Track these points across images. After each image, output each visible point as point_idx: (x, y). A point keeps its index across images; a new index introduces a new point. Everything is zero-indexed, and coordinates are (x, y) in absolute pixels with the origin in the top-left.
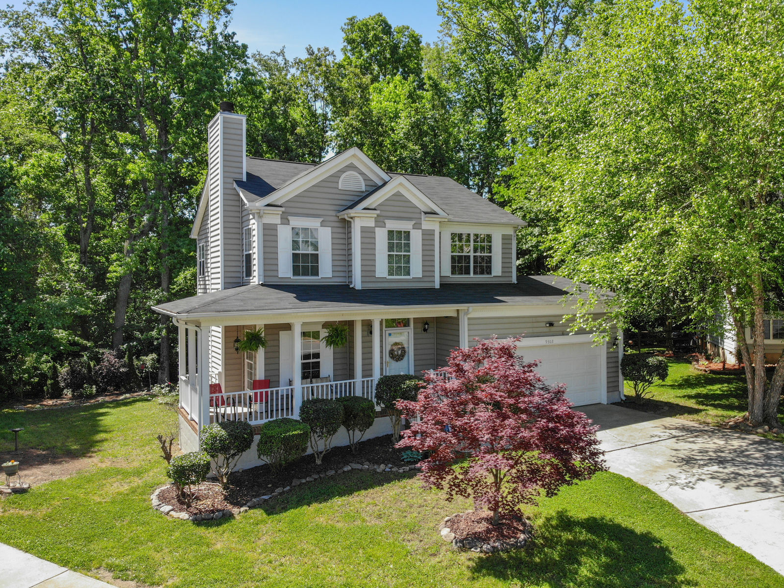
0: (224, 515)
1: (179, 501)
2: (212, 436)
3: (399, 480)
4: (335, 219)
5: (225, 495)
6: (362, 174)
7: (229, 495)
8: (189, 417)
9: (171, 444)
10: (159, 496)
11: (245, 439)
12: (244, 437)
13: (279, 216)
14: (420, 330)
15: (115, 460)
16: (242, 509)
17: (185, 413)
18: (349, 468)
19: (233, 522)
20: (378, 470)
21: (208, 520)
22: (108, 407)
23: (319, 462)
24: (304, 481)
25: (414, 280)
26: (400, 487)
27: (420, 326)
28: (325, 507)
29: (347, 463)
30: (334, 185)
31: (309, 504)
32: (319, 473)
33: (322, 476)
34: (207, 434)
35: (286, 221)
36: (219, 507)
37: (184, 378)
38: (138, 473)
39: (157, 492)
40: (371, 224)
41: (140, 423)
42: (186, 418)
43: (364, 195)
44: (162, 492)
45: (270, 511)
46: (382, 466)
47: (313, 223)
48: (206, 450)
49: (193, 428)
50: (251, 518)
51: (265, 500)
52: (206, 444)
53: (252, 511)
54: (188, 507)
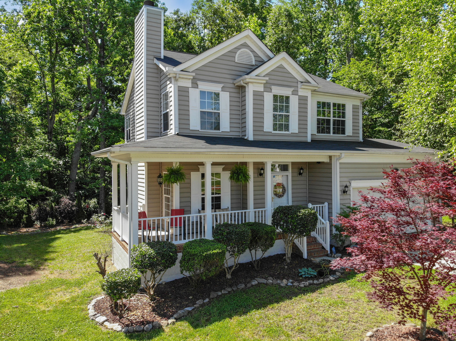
0: (153, 327)
1: (112, 311)
2: (142, 254)
3: (304, 294)
4: (232, 86)
5: (153, 307)
6: (253, 51)
7: (156, 306)
8: (120, 239)
9: (105, 260)
10: (95, 306)
11: (171, 257)
12: (170, 255)
13: (190, 81)
14: (296, 174)
15: (62, 272)
16: (170, 321)
17: (117, 236)
18: (256, 282)
19: (164, 335)
20: (282, 285)
21: (140, 331)
22: (62, 233)
23: (229, 276)
24: (220, 293)
25: (292, 135)
26: (308, 301)
27: (296, 170)
28: (247, 320)
29: (253, 278)
30: (232, 59)
31: (230, 317)
32: (231, 286)
33: (234, 289)
34: (137, 253)
35: (196, 85)
36: (149, 318)
37: (116, 208)
38: (79, 284)
39: (93, 302)
40: (261, 88)
41: (83, 244)
42: (118, 240)
43: (254, 68)
44: (98, 302)
45: (196, 324)
46: (285, 281)
47: (216, 88)
48: (136, 266)
49: (124, 247)
50: (179, 330)
51: (189, 312)
52: (137, 261)
53: (179, 323)
54: (120, 318)
